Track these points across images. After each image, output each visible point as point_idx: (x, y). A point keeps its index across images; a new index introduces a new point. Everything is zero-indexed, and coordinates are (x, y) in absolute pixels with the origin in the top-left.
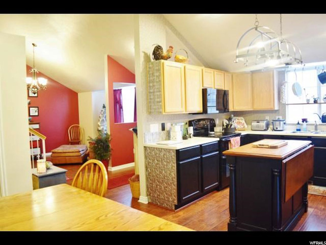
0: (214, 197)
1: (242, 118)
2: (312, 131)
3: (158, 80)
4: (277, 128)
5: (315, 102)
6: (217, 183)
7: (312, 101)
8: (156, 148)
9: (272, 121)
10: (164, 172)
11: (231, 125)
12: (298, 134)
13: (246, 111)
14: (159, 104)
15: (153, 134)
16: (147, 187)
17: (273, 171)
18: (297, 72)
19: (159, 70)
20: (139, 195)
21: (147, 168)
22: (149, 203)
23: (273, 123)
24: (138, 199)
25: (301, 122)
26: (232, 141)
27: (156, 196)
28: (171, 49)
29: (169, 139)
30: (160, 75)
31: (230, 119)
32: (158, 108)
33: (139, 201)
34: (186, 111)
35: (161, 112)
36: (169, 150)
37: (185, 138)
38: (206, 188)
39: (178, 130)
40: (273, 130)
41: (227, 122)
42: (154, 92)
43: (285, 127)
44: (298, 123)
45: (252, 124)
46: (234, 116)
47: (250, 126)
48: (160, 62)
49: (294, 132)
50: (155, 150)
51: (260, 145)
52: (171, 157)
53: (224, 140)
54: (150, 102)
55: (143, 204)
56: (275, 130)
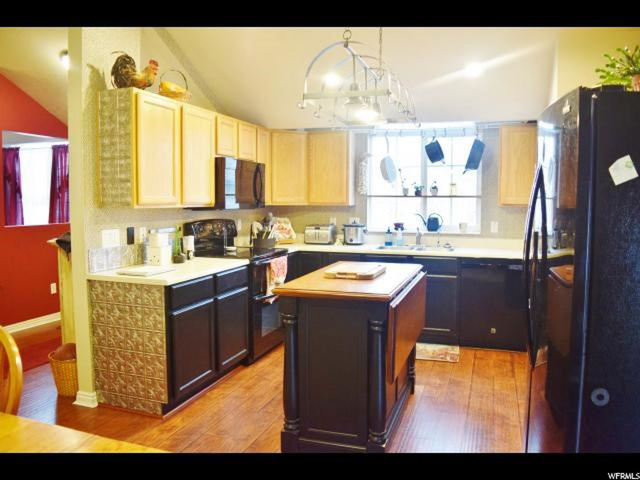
0: (240, 379)
1: (287, 220)
2: (411, 245)
3: (122, 132)
4: (351, 240)
5: (418, 194)
6: (245, 350)
7: (412, 192)
8: (118, 283)
9: (342, 227)
10: (135, 335)
11: (268, 233)
12: (389, 251)
13: (294, 207)
14: (123, 185)
15: (107, 252)
16: (96, 372)
17: (370, 324)
18: (390, 138)
19: (126, 110)
20: (76, 388)
21: (94, 327)
22: (100, 405)
23: (344, 230)
24: (74, 398)
25: (392, 230)
26: (273, 265)
27: (117, 388)
28: (154, 66)
29: (143, 263)
30: (128, 122)
31: (265, 222)
32: (122, 195)
33: (75, 403)
34: (182, 202)
35: (128, 204)
36: (148, 288)
37: (177, 259)
38: (224, 363)
39: (162, 242)
40: (345, 243)
41: (261, 228)
42: (113, 158)
43: (367, 237)
44: (389, 232)
45: (307, 231)
46: (274, 216)
47: (301, 236)
48: (129, 93)
49: (381, 248)
50: (115, 287)
51: (339, 274)
52: (154, 301)
53: (257, 262)
54: (103, 180)
55: (86, 409)
56: (348, 244)
